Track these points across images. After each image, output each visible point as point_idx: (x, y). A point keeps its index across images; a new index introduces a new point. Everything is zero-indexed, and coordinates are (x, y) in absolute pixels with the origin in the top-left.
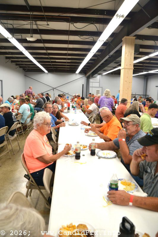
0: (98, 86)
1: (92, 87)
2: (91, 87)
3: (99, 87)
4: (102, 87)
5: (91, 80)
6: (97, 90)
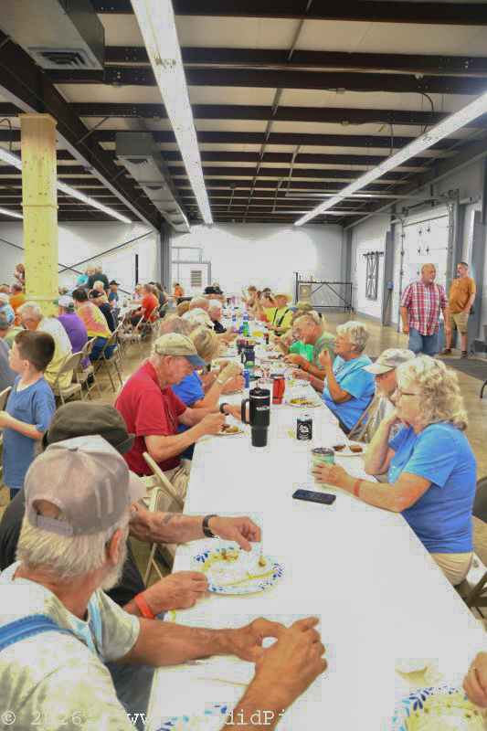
0: (197, 260)
1: (179, 262)
2: (174, 262)
3: (201, 262)
4: (209, 263)
5: (175, 242)
6: (193, 272)
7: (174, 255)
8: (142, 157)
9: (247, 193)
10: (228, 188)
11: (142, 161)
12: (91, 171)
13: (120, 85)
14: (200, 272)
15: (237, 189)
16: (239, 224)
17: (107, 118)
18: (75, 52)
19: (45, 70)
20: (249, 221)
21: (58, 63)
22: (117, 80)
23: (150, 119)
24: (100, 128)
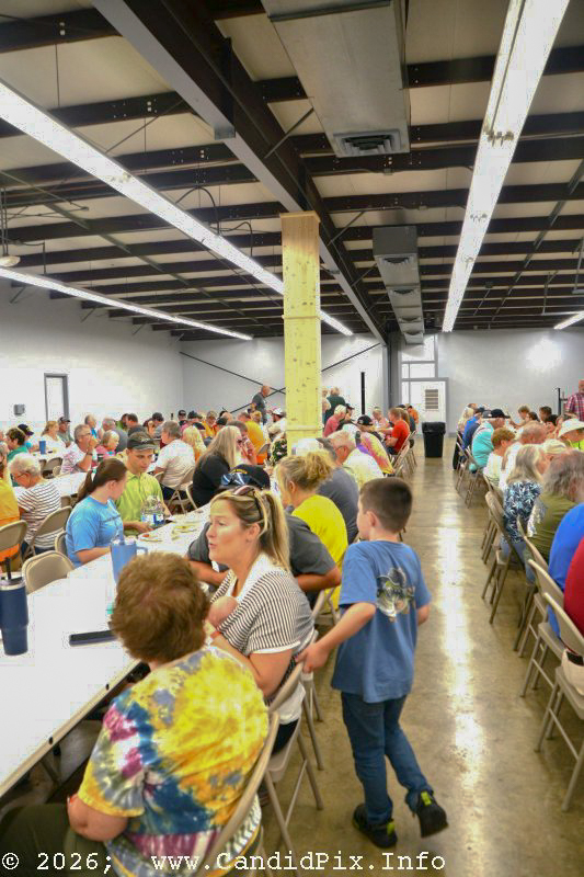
0: (433, 376)
1: (410, 380)
2: (405, 380)
3: (437, 379)
4: (446, 380)
5: (404, 356)
6: (427, 391)
7: (404, 372)
8: (403, 255)
9: (503, 293)
10: (483, 288)
11: (402, 260)
12: (335, 276)
13: (392, 172)
14: (436, 391)
15: (495, 288)
16: (482, 331)
17: (363, 212)
18: (387, 134)
19: (340, 159)
20: (495, 327)
21: (362, 149)
22: (388, 166)
23: (416, 210)
24: (355, 224)
